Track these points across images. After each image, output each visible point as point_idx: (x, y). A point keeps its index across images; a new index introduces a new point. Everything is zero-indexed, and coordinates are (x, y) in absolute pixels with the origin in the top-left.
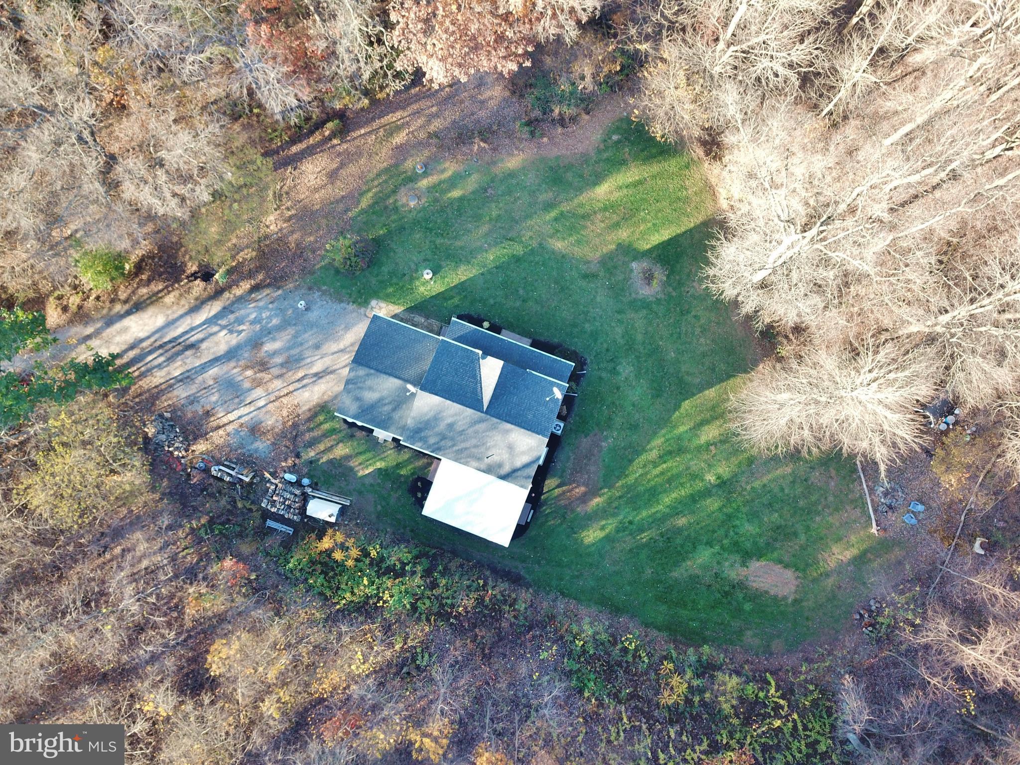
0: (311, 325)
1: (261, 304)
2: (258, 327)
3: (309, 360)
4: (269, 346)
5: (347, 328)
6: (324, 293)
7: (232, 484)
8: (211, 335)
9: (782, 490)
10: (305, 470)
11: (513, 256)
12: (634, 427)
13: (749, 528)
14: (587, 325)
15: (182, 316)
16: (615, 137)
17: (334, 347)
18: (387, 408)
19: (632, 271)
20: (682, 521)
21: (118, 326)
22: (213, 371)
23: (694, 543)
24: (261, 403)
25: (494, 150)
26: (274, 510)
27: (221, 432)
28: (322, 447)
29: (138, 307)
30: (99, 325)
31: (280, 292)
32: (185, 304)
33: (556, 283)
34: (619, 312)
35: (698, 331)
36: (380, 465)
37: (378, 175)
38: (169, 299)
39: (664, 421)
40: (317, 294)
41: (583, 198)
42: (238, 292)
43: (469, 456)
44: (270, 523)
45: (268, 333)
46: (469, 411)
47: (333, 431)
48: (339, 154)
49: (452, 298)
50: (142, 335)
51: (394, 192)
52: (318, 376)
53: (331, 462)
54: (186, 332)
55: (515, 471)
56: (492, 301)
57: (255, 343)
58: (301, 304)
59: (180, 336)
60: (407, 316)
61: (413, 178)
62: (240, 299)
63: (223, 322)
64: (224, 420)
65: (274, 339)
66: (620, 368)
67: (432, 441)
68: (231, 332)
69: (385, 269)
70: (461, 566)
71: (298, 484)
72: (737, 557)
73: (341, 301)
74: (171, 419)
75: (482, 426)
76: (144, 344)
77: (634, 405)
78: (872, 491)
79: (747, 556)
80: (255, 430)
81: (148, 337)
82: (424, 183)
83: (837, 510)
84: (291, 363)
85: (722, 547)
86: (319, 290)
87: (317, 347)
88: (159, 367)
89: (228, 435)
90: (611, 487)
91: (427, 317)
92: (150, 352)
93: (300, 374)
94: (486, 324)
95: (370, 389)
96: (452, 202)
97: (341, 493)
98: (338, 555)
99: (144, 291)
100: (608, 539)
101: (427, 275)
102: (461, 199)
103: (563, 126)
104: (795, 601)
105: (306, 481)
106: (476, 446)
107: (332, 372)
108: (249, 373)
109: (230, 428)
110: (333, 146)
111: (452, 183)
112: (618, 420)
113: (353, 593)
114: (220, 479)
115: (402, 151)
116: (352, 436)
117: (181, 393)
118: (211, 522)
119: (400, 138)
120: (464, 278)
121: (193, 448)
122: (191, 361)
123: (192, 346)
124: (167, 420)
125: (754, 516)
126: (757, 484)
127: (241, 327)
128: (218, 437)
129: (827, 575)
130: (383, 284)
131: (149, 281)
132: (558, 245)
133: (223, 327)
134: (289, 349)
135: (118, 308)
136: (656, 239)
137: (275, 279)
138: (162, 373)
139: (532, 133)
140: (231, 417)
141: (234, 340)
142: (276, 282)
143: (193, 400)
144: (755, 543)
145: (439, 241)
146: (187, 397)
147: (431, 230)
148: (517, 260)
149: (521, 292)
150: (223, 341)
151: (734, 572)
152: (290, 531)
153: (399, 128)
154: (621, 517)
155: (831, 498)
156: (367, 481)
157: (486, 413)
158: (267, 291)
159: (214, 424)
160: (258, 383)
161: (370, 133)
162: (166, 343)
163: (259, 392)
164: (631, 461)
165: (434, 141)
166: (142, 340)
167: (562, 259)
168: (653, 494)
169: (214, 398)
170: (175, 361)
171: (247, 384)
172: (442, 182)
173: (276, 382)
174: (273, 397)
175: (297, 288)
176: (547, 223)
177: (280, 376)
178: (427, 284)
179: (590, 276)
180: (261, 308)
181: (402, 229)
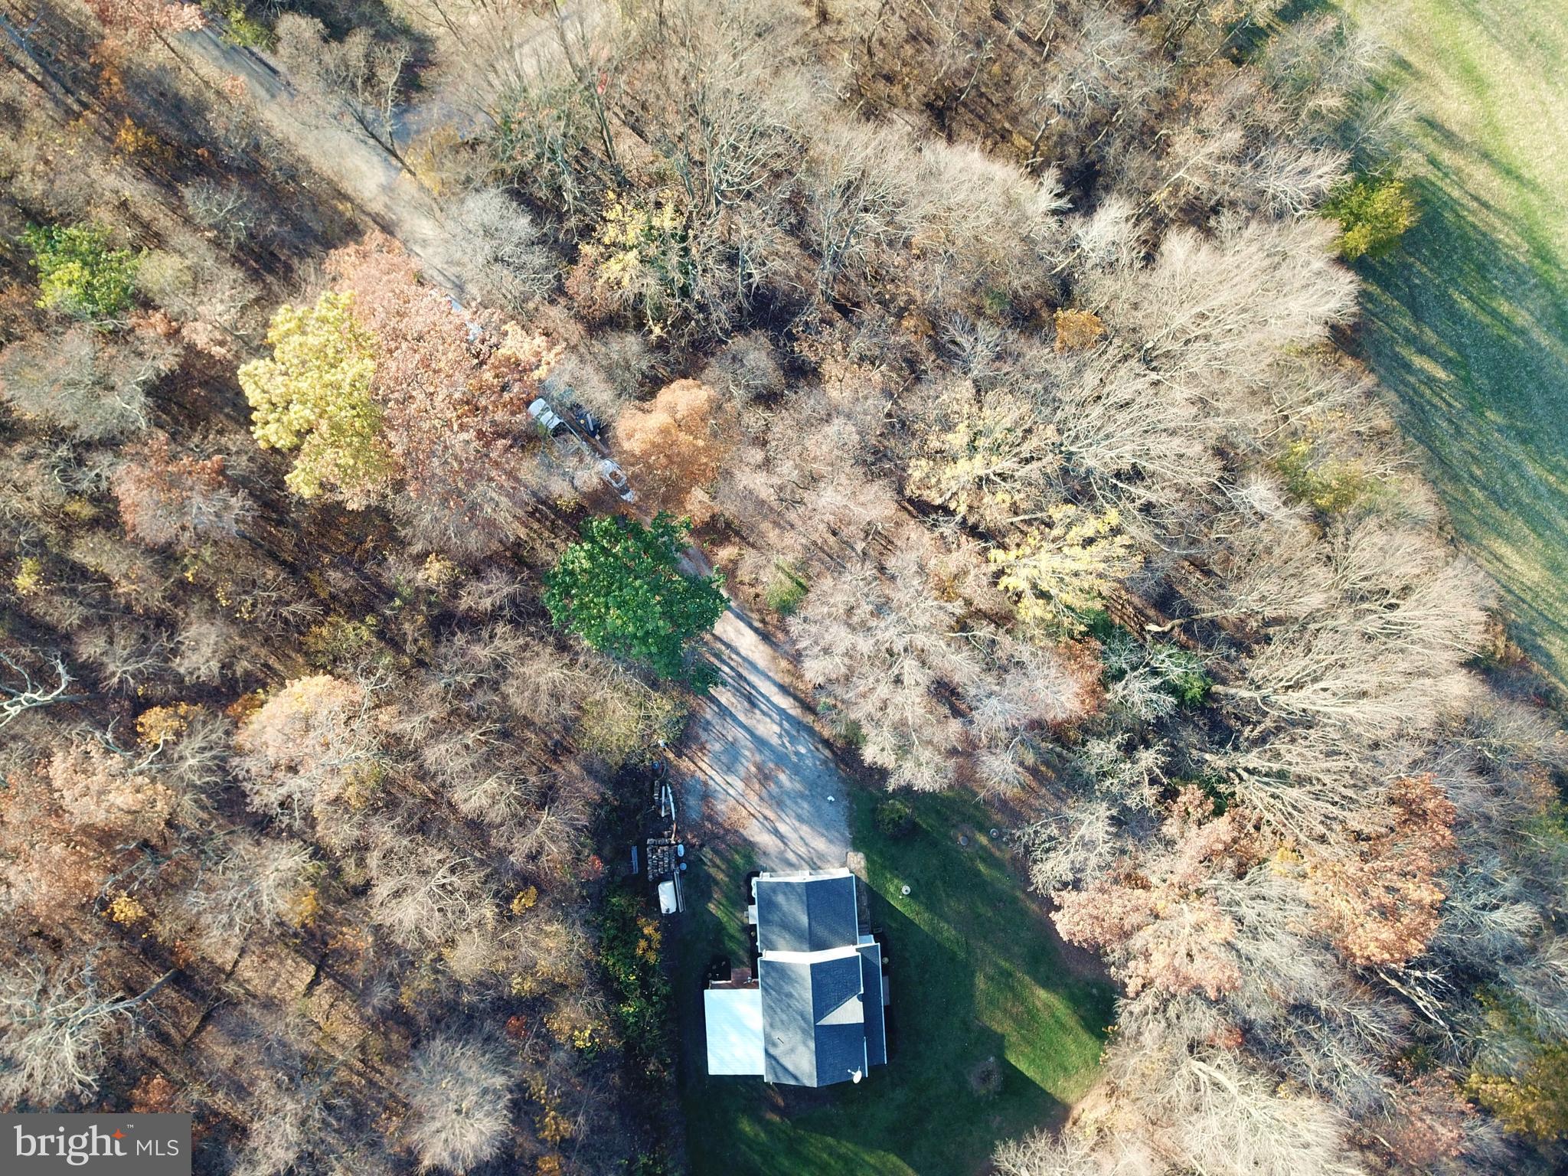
0: (818, 809)
1: (817, 754)
2: (795, 759)
3: (783, 816)
4: (783, 778)
5: (829, 843)
6: (850, 808)
7: (653, 800)
8: (770, 717)
10: (692, 858)
12: (855, 1124)
14: (923, 1045)
15: (774, 682)
16: (1094, 991)
17: (808, 838)
19: (987, 1059)
21: (741, 625)
22: (740, 734)
24: (731, 791)
26: (649, 853)
27: (692, 767)
28: (718, 861)
29: (766, 639)
31: (832, 766)
34: (946, 1066)
35: (960, 1139)
36: (724, 920)
40: (846, 803)
45: (796, 770)
46: (810, 1007)
49: (895, 919)
50: (743, 652)
51: (965, 819)
52: (776, 832)
53: (709, 876)
54: (763, 695)
55: (775, 1059)
56: (907, 955)
57: (781, 759)
60: (862, 886)
61: (983, 829)
62: (810, 731)
63: (786, 725)
64: (704, 766)
65: (791, 779)
68: (780, 736)
69: (894, 850)
70: (672, 1031)
71: (679, 860)
73: (849, 826)
76: (734, 656)
77: (872, 1116)
80: (707, 797)
81: (745, 659)
82: (983, 842)
84: (778, 803)
86: (851, 803)
87: (800, 820)
89: (692, 773)
90: (794, 1126)
91: (869, 906)
92: (732, 668)
94: (886, 960)
97: (686, 900)
98: (642, 944)
100: (749, 1141)
101: (905, 888)
102: (984, 883)
107: (785, 844)
108: (753, 769)
109: (699, 773)
111: (994, 866)
120: (917, 922)
121: (668, 748)
122: (740, 709)
123: (753, 706)
127: (788, 744)
128: (685, 764)
130: (881, 854)
133: (781, 726)
134: (788, 794)
136: (1022, 1066)
140: (709, 771)
141: (775, 741)
143: (708, 729)
145: (939, 883)
146: (708, 723)
147: (945, 870)
148: (953, 958)
150: (769, 731)
154: (771, 1143)
156: (706, 916)
157: (816, 1027)
158: (829, 754)
159: (696, 757)
160: (747, 781)
162: (745, 680)
163: (740, 786)
164: (825, 1133)
166: (738, 654)
167: (969, 996)
169: (718, 749)
170: (734, 695)
171: (742, 771)
172: (991, 855)
173: (756, 798)
174: (741, 800)
175: (844, 781)
176: (996, 965)
177: (761, 799)
178: (899, 892)
179: (966, 1027)
180: (813, 757)
181: (934, 844)
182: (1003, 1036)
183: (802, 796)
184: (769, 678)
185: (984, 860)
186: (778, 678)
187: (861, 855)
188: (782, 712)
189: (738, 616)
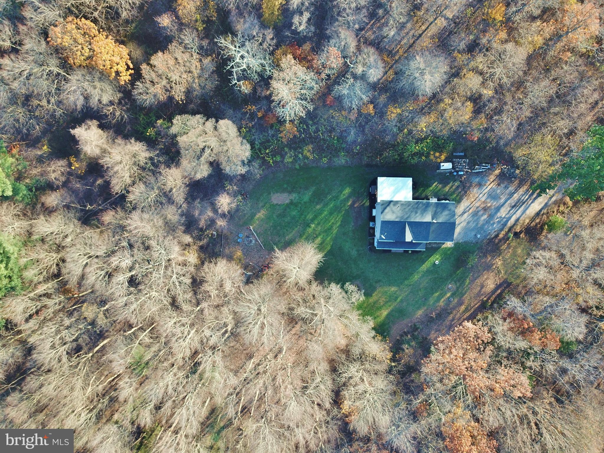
0: (472, 230)
1: (493, 231)
2: (492, 222)
3: (470, 216)
4: (485, 217)
5: (459, 233)
6: (472, 243)
7: (481, 163)
8: (508, 214)
9: (287, 230)
10: (456, 177)
11: (408, 280)
12: (344, 234)
13: (294, 213)
14: (373, 264)
15: (520, 217)
17: (462, 225)
18: (438, 210)
20: (318, 207)
21: (543, 205)
22: (502, 201)
23: (311, 201)
24: (481, 196)
25: (427, 315)
26: (463, 160)
27: (492, 180)
28: (454, 188)
29: (538, 214)
30: (550, 202)
31: (488, 237)
32: (521, 221)
33: (389, 275)
35: (333, 275)
36: (431, 188)
37: (466, 292)
38: (527, 221)
39: (335, 239)
40: (474, 242)
41: (390, 309)
42: (503, 233)
43: (406, 204)
44: (462, 154)
45: (487, 222)
46: (412, 220)
47: (451, 195)
48: (482, 295)
49: (426, 257)
50: (532, 205)
51: (458, 288)
52: (464, 213)
53: (448, 183)
54: (516, 211)
55: (388, 205)
56: (411, 261)
57: (491, 216)
58: (479, 236)
59: (518, 209)
60: (439, 245)
61: (453, 295)
62: (502, 230)
63: (505, 220)
64: (492, 185)
65: (484, 220)
66: (356, 253)
67: (421, 205)
68: (501, 217)
69: (452, 259)
71: (457, 172)
72: (294, 201)
73: (465, 242)
74: (511, 178)
75: (405, 217)
76: (531, 201)
77: (347, 241)
78: (256, 240)
79: (291, 203)
80: (480, 185)
81: (530, 205)
82: (448, 295)
83: (266, 230)
84: (475, 214)
85: (300, 203)
86: (474, 244)
87: (468, 223)
88: (523, 195)
89: (488, 180)
90: (346, 210)
91: (432, 247)
92: (527, 199)
93: (471, 211)
94: (410, 252)
95: (446, 215)
96: (436, 292)
97: (441, 174)
98: (437, 154)
99: (538, 221)
100: (341, 192)
101: (437, 262)
102: (433, 294)
103: (404, 332)
104: (270, 194)
105: (455, 174)
106: (405, 209)
107: (460, 216)
108: (489, 205)
109: (489, 183)
110: (485, 297)
111: (439, 299)
112: (351, 234)
113: (427, 142)
114: (486, 163)
115: (460, 304)
116: (444, 195)
117: (511, 189)
118: (485, 148)
119: (463, 308)
120: (424, 266)
121: (500, 171)
122: (512, 201)
123: (513, 207)
124: (513, 177)
125: (293, 218)
126: (296, 229)
127: (498, 220)
128: (492, 177)
129: (263, 207)
130: (452, 253)
131: (536, 225)
132: (393, 289)
133: (504, 218)
134: (478, 218)
135: (545, 211)
137: (491, 242)
138: (521, 193)
139: (415, 325)
140: (490, 187)
141: (499, 215)
142: (491, 241)
143: (506, 187)
144: (290, 208)
145: (436, 276)
146: (508, 188)
147: (440, 278)
148: (406, 279)
149: (401, 268)
150: (503, 213)
151: (294, 196)
152: (454, 154)
153: (464, 312)
154: (339, 201)
155: (269, 233)
156: (433, 181)
157: (405, 222)
158: (493, 236)
159: (495, 182)
160: (485, 202)
161: (473, 307)
162: (523, 205)
163: (483, 199)
164: (342, 221)
165: (449, 311)
166: (532, 202)
167: (390, 284)
168: (331, 214)
169: (499, 191)
170: (517, 199)
171: (488, 200)
172: (442, 297)
173: (478, 205)
174: (477, 199)
175: (482, 241)
176: (400, 295)
177: (477, 208)
178: (436, 259)
179: (378, 281)
180: (493, 229)
181: (451, 275)
182: (371, 296)
183: (477, 224)
184: (522, 214)
185: (441, 294)
186: (521, 218)
187: (453, 245)
188: (510, 218)
189: (546, 204)
